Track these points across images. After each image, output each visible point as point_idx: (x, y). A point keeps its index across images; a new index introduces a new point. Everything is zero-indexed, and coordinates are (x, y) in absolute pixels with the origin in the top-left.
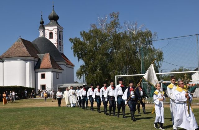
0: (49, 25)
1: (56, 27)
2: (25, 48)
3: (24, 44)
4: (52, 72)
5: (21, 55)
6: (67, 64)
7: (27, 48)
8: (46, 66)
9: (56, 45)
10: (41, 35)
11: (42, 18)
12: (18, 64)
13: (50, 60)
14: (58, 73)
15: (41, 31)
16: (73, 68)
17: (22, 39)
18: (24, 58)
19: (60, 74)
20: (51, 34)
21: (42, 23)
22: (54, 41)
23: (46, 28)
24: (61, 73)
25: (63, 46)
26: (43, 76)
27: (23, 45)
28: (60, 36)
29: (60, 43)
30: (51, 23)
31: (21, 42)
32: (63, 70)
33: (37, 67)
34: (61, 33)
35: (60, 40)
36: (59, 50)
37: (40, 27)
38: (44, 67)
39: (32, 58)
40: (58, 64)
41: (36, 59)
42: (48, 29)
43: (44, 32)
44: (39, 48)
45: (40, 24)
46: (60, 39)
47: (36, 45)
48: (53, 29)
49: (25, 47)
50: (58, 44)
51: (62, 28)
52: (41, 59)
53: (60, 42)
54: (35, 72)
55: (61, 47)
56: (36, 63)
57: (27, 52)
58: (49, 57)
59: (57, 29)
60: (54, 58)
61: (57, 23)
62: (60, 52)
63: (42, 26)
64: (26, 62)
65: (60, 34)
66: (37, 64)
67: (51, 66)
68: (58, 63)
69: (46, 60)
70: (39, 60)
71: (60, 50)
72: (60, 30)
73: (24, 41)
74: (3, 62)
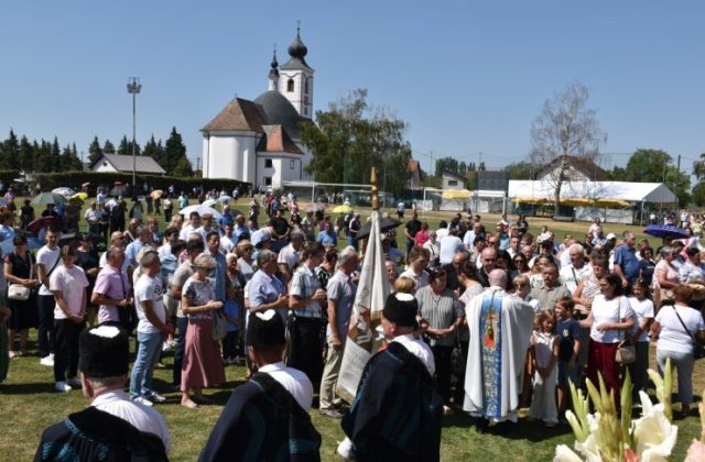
0: (287, 67)
1: (300, 72)
2: (242, 117)
3: (242, 108)
4: (283, 158)
5: (236, 127)
7: (246, 115)
8: (275, 146)
9: (297, 106)
10: (271, 89)
11: (275, 58)
12: (229, 144)
13: (280, 138)
14: (293, 159)
15: (271, 82)
17: (239, 100)
18: (240, 133)
19: (296, 161)
20: (291, 83)
21: (275, 65)
22: (294, 98)
23: (280, 72)
24: (299, 159)
25: (312, 105)
26: (269, 164)
27: (241, 111)
28: (307, 87)
29: (306, 101)
30: (292, 62)
31: (237, 104)
32: (302, 154)
33: (261, 146)
34: (309, 81)
35: (306, 95)
36: (302, 115)
37: (272, 72)
38: (272, 149)
39: (253, 133)
40: (293, 142)
41: (260, 135)
42: (286, 74)
43: (276, 84)
44: (266, 111)
45: (271, 68)
46: (306, 92)
47: (260, 106)
48: (295, 74)
49: (242, 114)
50: (301, 102)
51: (312, 71)
52: (268, 134)
53: (306, 98)
54: (257, 156)
55: (309, 106)
56: (258, 140)
57: (245, 122)
58: (280, 131)
59: (303, 74)
60: (289, 133)
61: (304, 63)
63: (275, 73)
65: (306, 84)
66: (261, 142)
67: (282, 149)
68: (294, 140)
69: (275, 136)
70: (265, 135)
71: (306, 114)
72: (307, 75)
73: (242, 102)
74: (208, 136)
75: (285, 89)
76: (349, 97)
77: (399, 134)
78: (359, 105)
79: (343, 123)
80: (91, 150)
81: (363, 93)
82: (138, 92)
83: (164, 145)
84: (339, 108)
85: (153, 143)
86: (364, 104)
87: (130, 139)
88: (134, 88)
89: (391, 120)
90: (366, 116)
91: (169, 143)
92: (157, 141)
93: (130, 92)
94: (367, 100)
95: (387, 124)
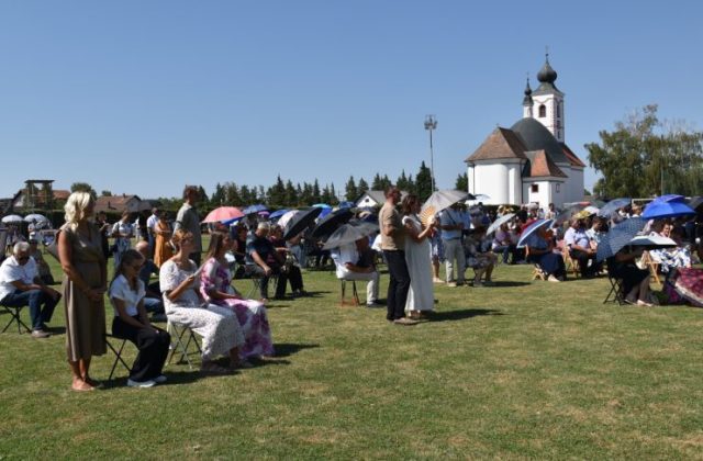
0: (539, 92)
1: (552, 96)
2: (506, 144)
3: (505, 137)
4: (550, 181)
5: (501, 155)
6: (572, 164)
7: (509, 143)
8: (540, 171)
9: (551, 130)
10: (526, 115)
11: (528, 85)
12: (496, 170)
13: (545, 163)
14: (558, 183)
15: (526, 109)
16: (582, 171)
17: (501, 129)
18: (506, 160)
19: (561, 185)
20: (542, 108)
21: (529, 93)
22: (548, 122)
23: (534, 98)
24: (564, 182)
25: (563, 128)
26: (535, 189)
27: (504, 139)
28: (558, 112)
29: (558, 125)
30: (542, 87)
31: (500, 134)
32: (566, 177)
33: (525, 172)
34: (561, 104)
35: (558, 119)
36: (556, 138)
37: (526, 100)
38: (537, 173)
39: (518, 160)
40: (557, 166)
41: (524, 161)
42: (538, 100)
43: (531, 110)
44: (525, 139)
45: (525, 95)
46: (558, 117)
47: (519, 134)
48: (547, 99)
49: (506, 142)
50: (554, 126)
51: (562, 95)
52: (531, 160)
53: (558, 122)
54: (522, 182)
55: (561, 130)
56: (523, 167)
57: (510, 150)
58: (544, 157)
59: (555, 99)
61: (554, 87)
62: (560, 140)
63: (529, 100)
64: (509, 169)
65: (558, 108)
66: (525, 168)
67: (548, 173)
68: (557, 164)
69: (539, 161)
70: (528, 161)
71: (559, 137)
72: (559, 99)
73: (503, 130)
74: (474, 166)
75: (536, 116)
76: (637, 114)
77: (699, 147)
78: (650, 121)
79: (633, 144)
80: (348, 189)
81: (652, 109)
82: (434, 128)
83: (414, 179)
84: (626, 126)
85: (404, 178)
86: (656, 120)
87: (382, 176)
88: (430, 125)
89: (689, 133)
90: (657, 132)
91: (419, 177)
92: (407, 177)
93: (427, 128)
94: (658, 115)
95: (685, 138)
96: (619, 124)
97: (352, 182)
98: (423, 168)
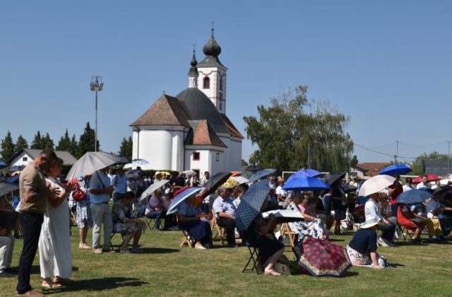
0: (204, 65)
1: (216, 69)
2: (171, 112)
3: (170, 104)
4: (210, 150)
5: (166, 122)
6: (231, 135)
7: (174, 111)
8: (202, 140)
9: (214, 101)
10: (191, 85)
11: (194, 56)
12: (161, 135)
13: (207, 132)
14: (218, 152)
15: (192, 79)
16: (241, 142)
17: (166, 96)
18: (170, 127)
19: (221, 154)
20: (207, 80)
21: (194, 64)
22: (211, 93)
23: (199, 69)
24: (223, 152)
25: (225, 101)
26: (197, 157)
27: (169, 106)
28: (221, 85)
29: (221, 97)
30: (207, 60)
31: (165, 101)
32: (226, 147)
33: (188, 140)
35: (221, 91)
36: (218, 109)
37: (191, 70)
38: (199, 142)
39: (182, 128)
40: (217, 136)
41: (187, 130)
42: (204, 71)
43: (196, 81)
44: (189, 108)
45: (191, 66)
46: (221, 89)
47: (183, 102)
48: (210, 71)
49: (171, 109)
50: (217, 98)
51: (225, 69)
52: (194, 128)
53: (221, 94)
54: (185, 150)
55: (223, 102)
56: (186, 134)
57: (174, 117)
58: (206, 126)
59: (218, 72)
60: (212, 126)
61: (218, 61)
62: (220, 112)
63: (194, 71)
64: (173, 136)
65: (221, 81)
66: (188, 136)
67: (209, 142)
68: (218, 134)
69: (201, 130)
70: (191, 130)
71: (221, 109)
72: (222, 73)
73: (169, 98)
74: (138, 131)
75: (200, 86)
76: (290, 93)
77: (340, 127)
78: (301, 101)
79: (286, 120)
80: (4, 146)
81: (303, 89)
82: (100, 89)
83: (78, 140)
84: (280, 103)
85: (67, 138)
86: (305, 100)
87: (43, 135)
88: (96, 86)
89: (333, 114)
90: (306, 110)
91: (82, 138)
92: (71, 137)
93: (93, 89)
94: (307, 95)
95: (329, 118)
96: (274, 101)
97: (9, 139)
98: (88, 128)
